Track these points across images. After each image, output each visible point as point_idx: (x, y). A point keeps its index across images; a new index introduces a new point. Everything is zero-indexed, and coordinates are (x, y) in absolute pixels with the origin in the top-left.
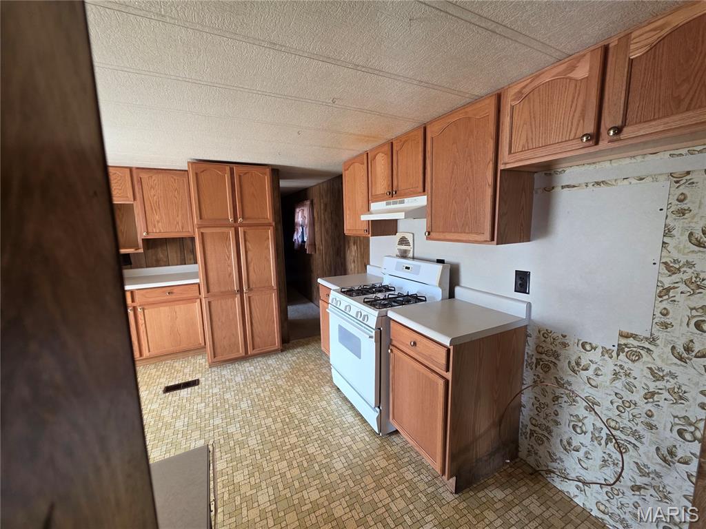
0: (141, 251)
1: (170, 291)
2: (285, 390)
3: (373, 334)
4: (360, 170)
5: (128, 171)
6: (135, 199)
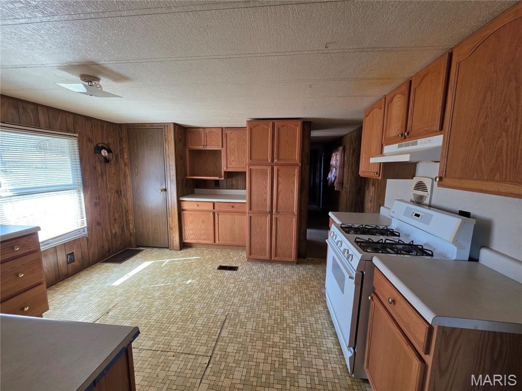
0: (223, 179)
1: (233, 205)
2: (287, 296)
3: (354, 276)
4: (378, 114)
5: (221, 129)
6: (222, 147)
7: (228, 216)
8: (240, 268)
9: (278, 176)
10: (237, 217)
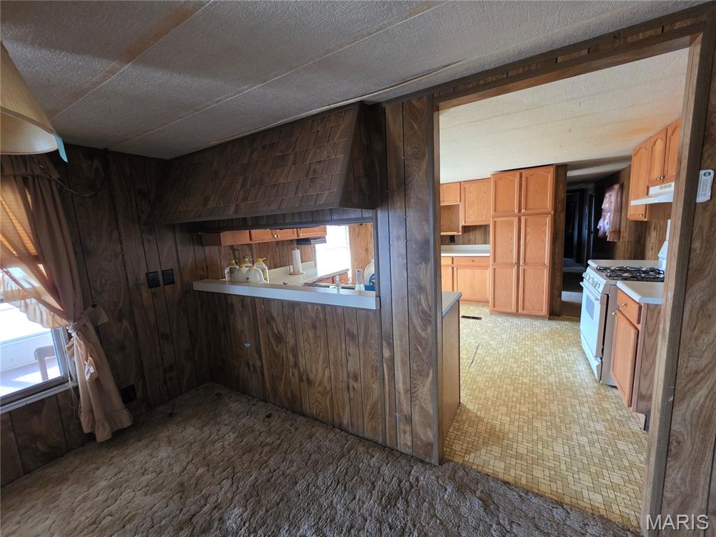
0: (460, 233)
1: (473, 259)
5: (459, 184)
6: (460, 201)
7: (468, 272)
8: (483, 319)
9: (526, 226)
10: (478, 272)
